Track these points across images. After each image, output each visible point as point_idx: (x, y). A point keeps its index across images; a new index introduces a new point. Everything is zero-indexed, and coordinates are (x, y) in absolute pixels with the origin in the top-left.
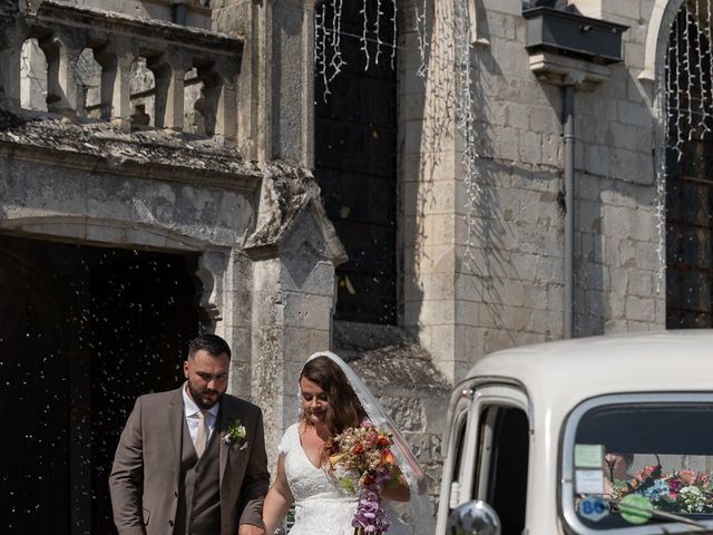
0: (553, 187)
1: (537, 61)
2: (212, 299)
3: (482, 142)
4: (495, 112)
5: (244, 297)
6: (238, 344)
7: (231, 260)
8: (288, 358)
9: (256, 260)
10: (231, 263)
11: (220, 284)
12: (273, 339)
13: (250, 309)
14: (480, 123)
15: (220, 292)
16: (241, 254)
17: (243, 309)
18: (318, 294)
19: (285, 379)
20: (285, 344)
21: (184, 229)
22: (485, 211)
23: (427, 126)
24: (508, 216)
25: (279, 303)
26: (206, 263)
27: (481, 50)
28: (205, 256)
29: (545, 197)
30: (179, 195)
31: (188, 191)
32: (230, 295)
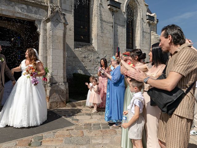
0: (111, 25)
1: (109, 7)
2: (38, 30)
3: (101, 17)
4: (103, 13)
5: (45, 30)
6: (44, 39)
7: (42, 22)
8: (53, 41)
9: (47, 23)
10: (42, 23)
11: (40, 27)
12: (50, 38)
13: (47, 32)
14: (101, 15)
15: (40, 29)
16: (44, 21)
17: (45, 32)
18: (60, 29)
19: (52, 46)
20: (52, 39)
21: (29, 14)
22: (101, 27)
23: (93, 15)
24: (105, 28)
25: (51, 30)
26: (36, 23)
27: (101, 4)
28: (36, 21)
29: (110, 26)
30: (28, 7)
31: (31, 7)
32: (42, 29)
